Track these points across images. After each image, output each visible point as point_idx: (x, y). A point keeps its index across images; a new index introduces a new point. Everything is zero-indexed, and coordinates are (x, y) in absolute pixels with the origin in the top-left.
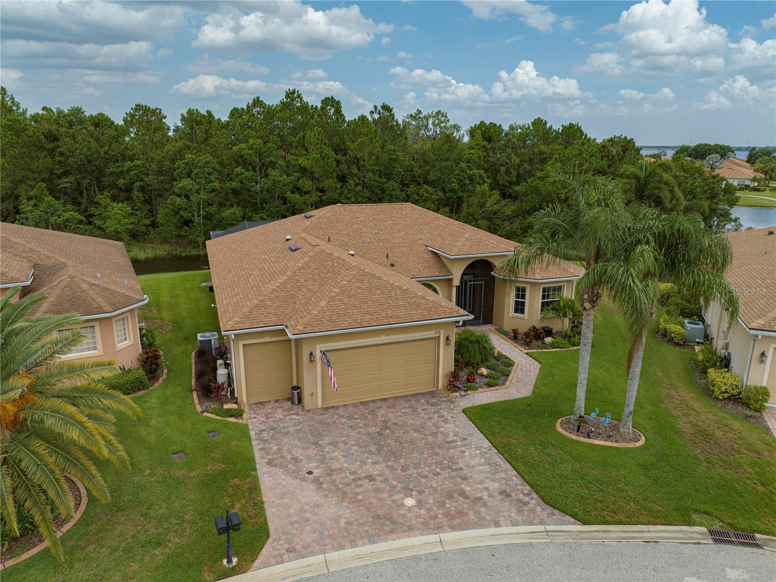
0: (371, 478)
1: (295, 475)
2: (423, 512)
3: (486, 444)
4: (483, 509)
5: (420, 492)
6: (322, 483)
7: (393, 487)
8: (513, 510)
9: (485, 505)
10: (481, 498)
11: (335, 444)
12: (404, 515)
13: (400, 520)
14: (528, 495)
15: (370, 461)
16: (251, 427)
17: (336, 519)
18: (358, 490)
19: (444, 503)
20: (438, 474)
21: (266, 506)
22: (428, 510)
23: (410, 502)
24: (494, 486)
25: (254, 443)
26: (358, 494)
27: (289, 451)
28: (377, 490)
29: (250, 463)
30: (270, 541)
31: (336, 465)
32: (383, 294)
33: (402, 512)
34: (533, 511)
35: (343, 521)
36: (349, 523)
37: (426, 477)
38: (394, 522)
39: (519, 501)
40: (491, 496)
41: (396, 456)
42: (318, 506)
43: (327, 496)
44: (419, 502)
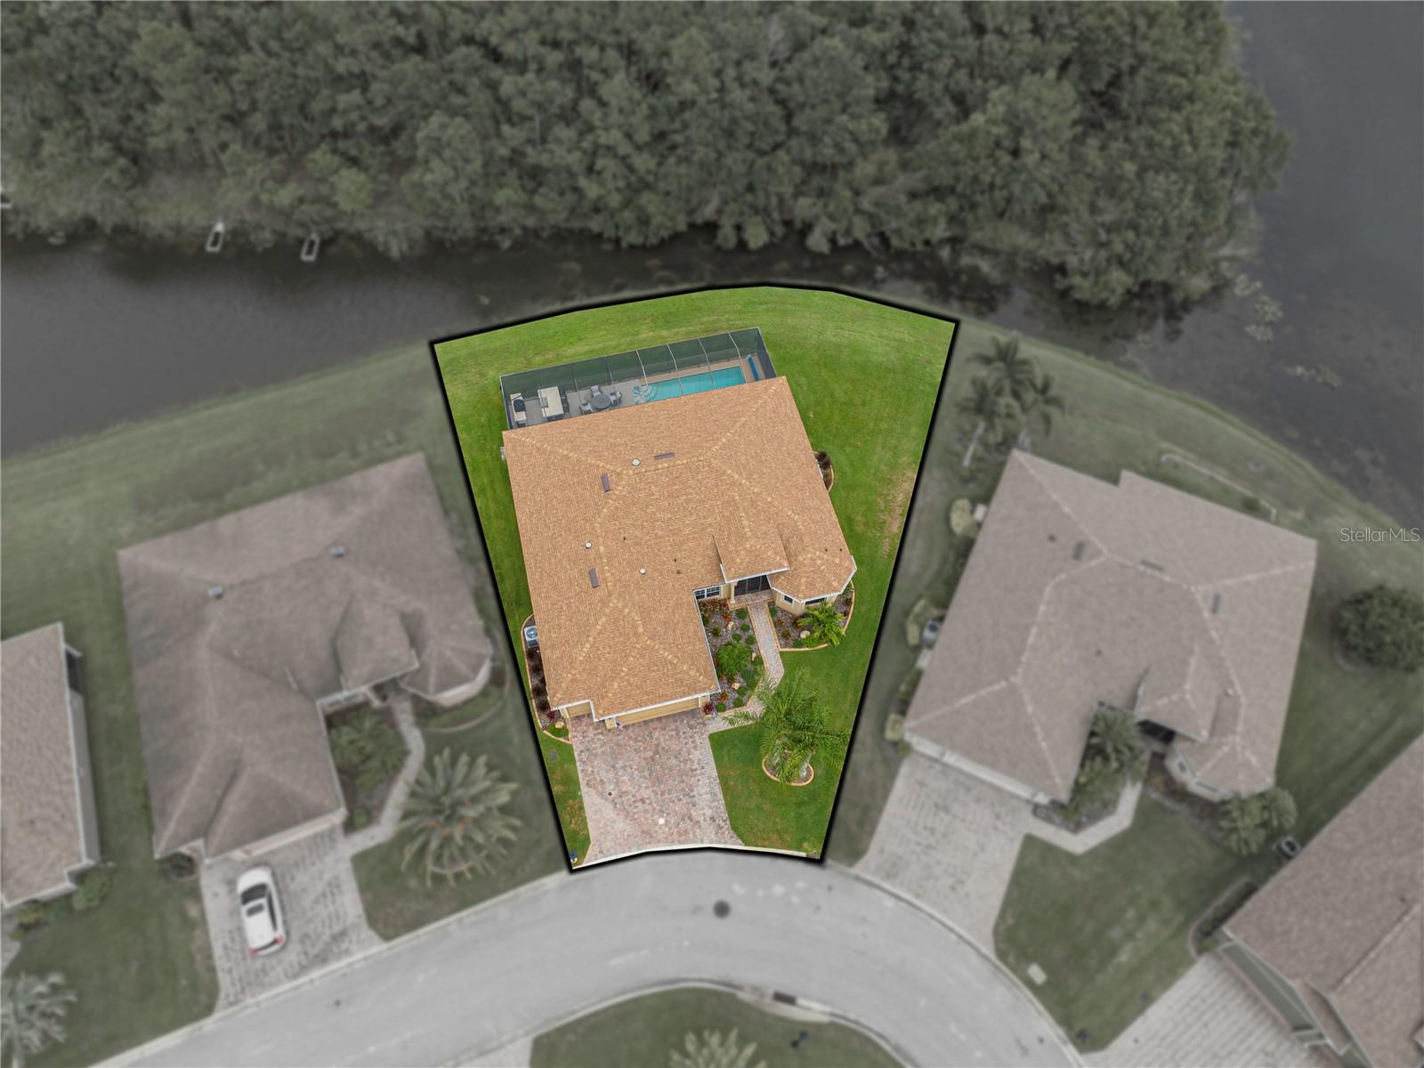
0: (643, 801)
1: (601, 795)
2: (667, 829)
3: (715, 774)
4: (698, 830)
5: (668, 814)
6: (616, 804)
7: (654, 809)
8: (713, 832)
9: (700, 827)
10: (698, 822)
11: (624, 768)
12: (656, 832)
13: (654, 835)
14: (724, 821)
15: (644, 785)
16: (574, 747)
17: (622, 832)
18: (635, 810)
19: (679, 824)
20: (680, 800)
21: (588, 820)
22: (670, 828)
23: (662, 821)
24: (709, 812)
25: (578, 764)
26: (635, 813)
27: (598, 773)
28: (646, 811)
29: (577, 783)
30: (591, 846)
31: (624, 789)
32: (658, 670)
33: (657, 829)
34: (723, 834)
35: (626, 834)
36: (629, 836)
37: (674, 801)
38: (651, 836)
39: (719, 825)
40: (705, 820)
41: (659, 780)
42: (614, 822)
43: (618, 814)
44: (666, 821)
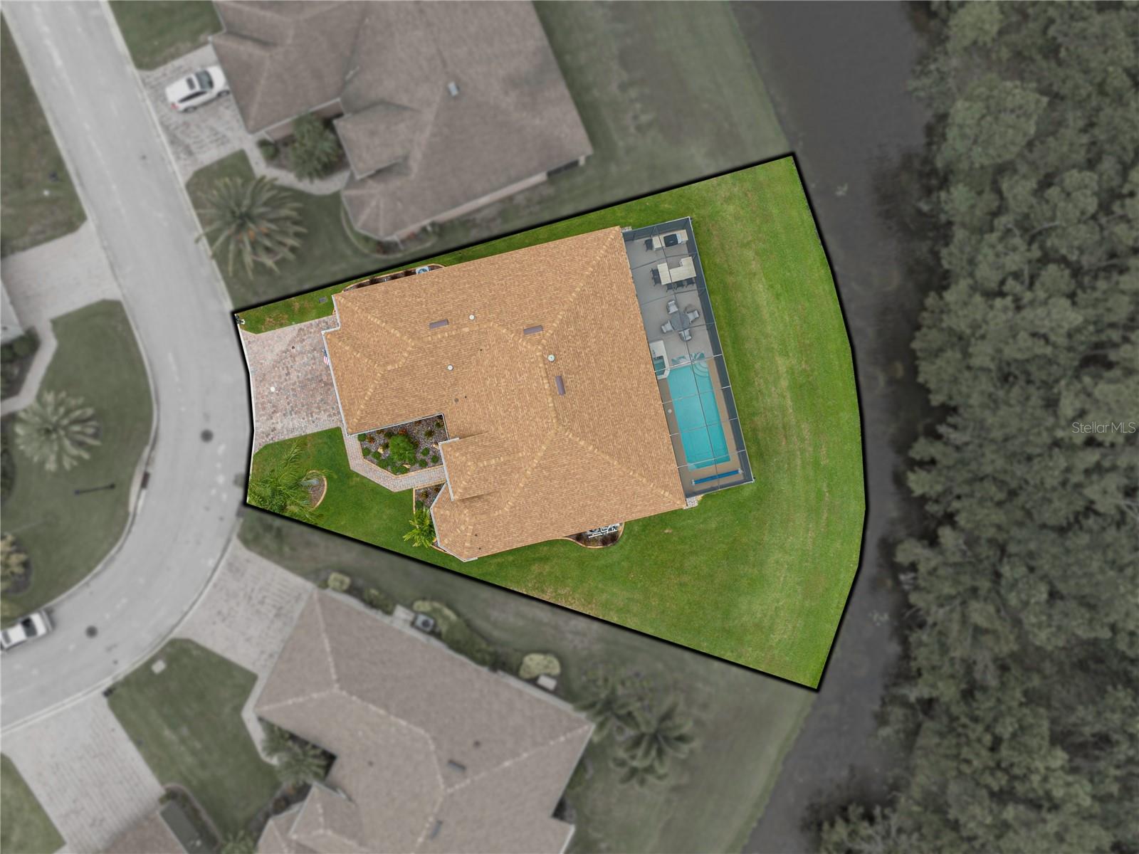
0: (288, 374)
1: (292, 341)
2: (266, 394)
3: (309, 432)
4: (265, 418)
5: (278, 394)
6: (286, 353)
7: (282, 383)
8: (264, 430)
9: (268, 419)
10: (272, 418)
11: (314, 358)
12: (264, 385)
13: (262, 384)
14: (272, 438)
15: (300, 374)
16: (330, 317)
17: (264, 359)
18: (281, 368)
19: (270, 403)
20: (289, 404)
21: (272, 331)
22: (267, 396)
23: (273, 389)
24: (279, 426)
25: (317, 320)
26: (278, 368)
27: (309, 337)
28: (280, 377)
29: (301, 321)
30: (254, 334)
31: (297, 359)
32: (359, 384)
33: (267, 385)
34: (263, 438)
35: (263, 361)
36: (262, 364)
37: (287, 398)
38: (261, 381)
39: (269, 434)
40: (273, 423)
41: (303, 387)
42: (272, 351)
43: (278, 355)
44: (272, 393)
